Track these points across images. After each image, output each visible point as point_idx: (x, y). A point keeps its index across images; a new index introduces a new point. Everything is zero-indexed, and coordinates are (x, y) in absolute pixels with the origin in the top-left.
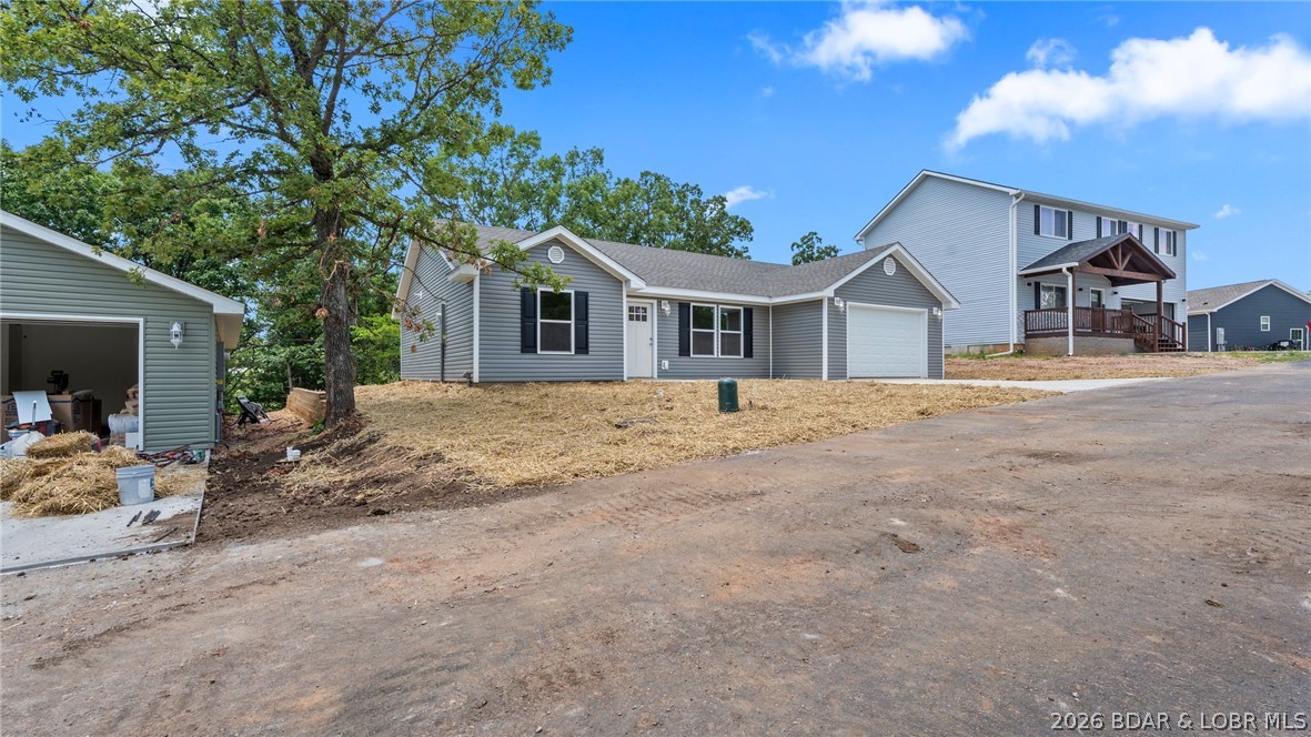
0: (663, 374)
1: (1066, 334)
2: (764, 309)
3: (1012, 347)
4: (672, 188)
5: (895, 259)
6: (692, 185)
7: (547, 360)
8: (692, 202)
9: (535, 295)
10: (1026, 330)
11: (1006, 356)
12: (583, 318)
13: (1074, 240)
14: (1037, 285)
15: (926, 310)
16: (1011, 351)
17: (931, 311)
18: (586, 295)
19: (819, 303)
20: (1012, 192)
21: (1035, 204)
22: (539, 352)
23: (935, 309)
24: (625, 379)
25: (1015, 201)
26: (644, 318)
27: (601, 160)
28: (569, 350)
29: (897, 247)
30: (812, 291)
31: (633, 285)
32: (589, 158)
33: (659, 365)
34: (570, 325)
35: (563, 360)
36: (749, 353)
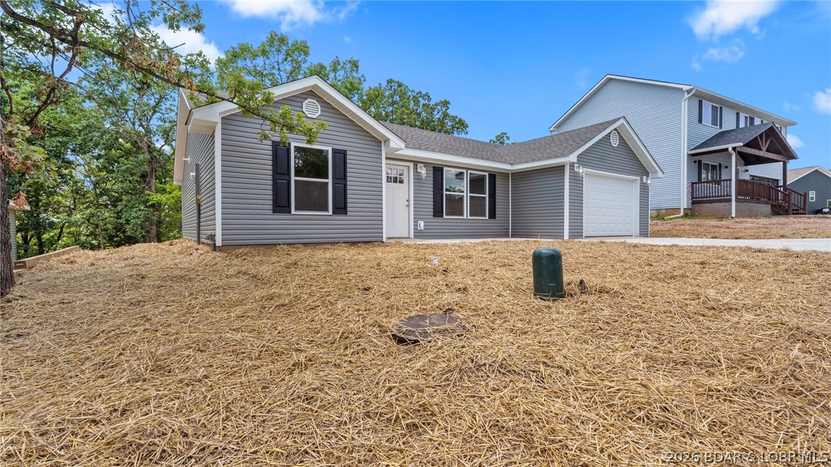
0: (419, 234)
1: (730, 201)
2: (505, 175)
3: (682, 211)
4: (409, 93)
5: (618, 133)
6: (424, 93)
7: (301, 220)
8: (424, 105)
9: (289, 150)
10: (693, 198)
11: (678, 218)
12: (341, 177)
13: (723, 129)
14: (700, 162)
15: (639, 178)
16: (682, 214)
17: (642, 180)
18: (344, 153)
19: (560, 168)
20: (685, 88)
21: (700, 98)
22: (293, 212)
23: (645, 177)
24: (384, 240)
25: (686, 96)
26: (401, 182)
27: (357, 67)
28: (326, 209)
29: (622, 121)
30: (556, 157)
31: (392, 145)
32: (348, 66)
33: (416, 225)
34: (327, 183)
35: (321, 221)
36: (493, 215)
